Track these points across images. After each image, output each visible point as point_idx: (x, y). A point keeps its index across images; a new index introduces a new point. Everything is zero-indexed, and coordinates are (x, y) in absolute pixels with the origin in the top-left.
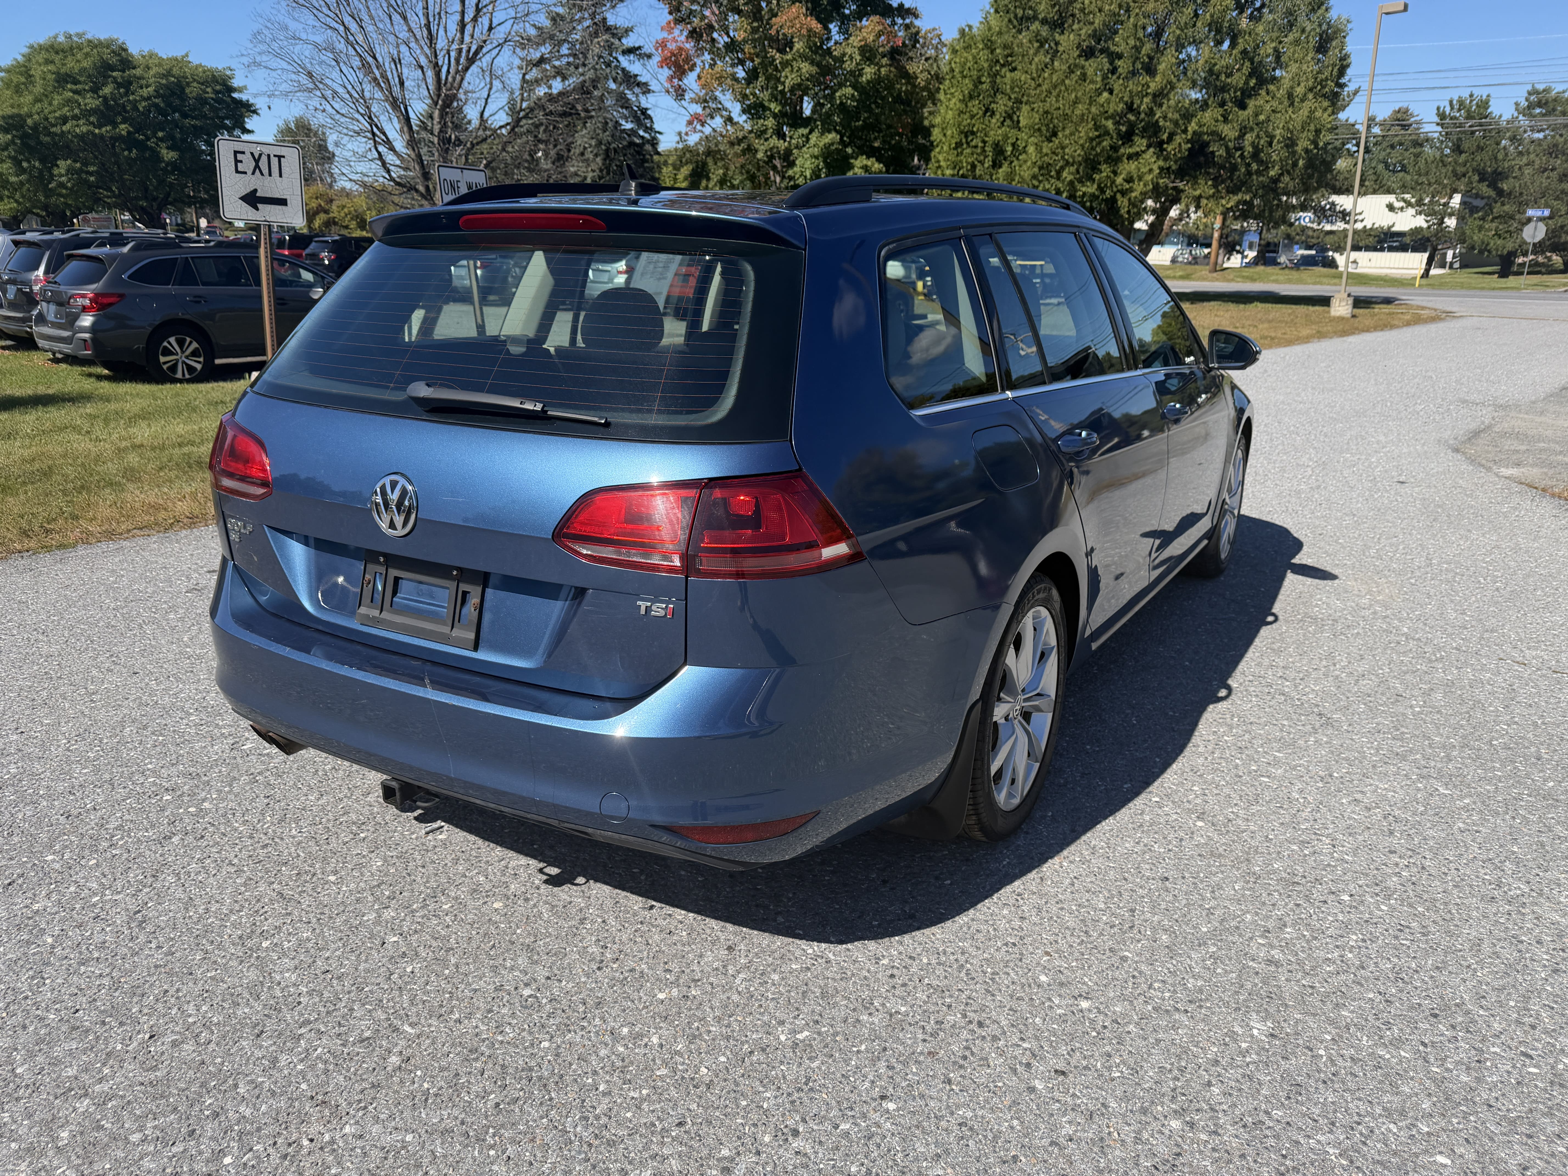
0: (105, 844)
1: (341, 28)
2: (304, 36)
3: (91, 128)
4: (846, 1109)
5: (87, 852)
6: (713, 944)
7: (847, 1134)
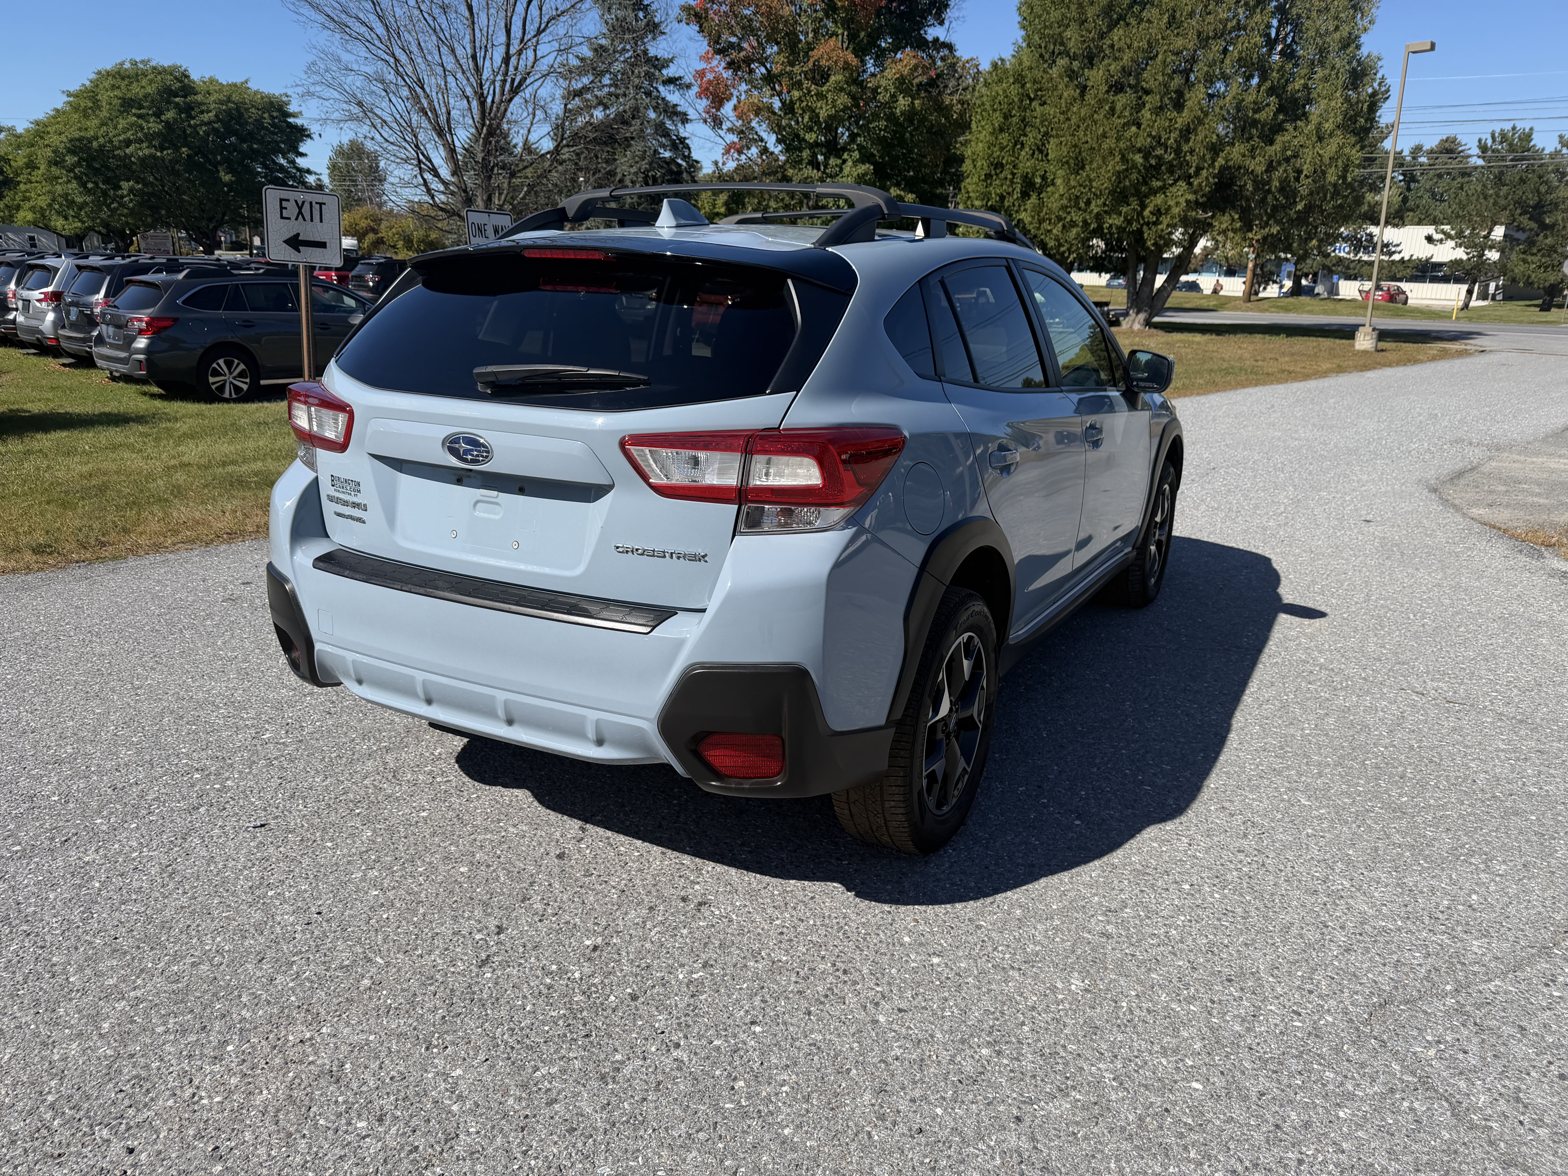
0: (144, 812)
1: (392, 60)
2: (355, 67)
3: (153, 151)
4: (721, 1029)
5: (129, 818)
6: (638, 905)
7: (718, 1048)
